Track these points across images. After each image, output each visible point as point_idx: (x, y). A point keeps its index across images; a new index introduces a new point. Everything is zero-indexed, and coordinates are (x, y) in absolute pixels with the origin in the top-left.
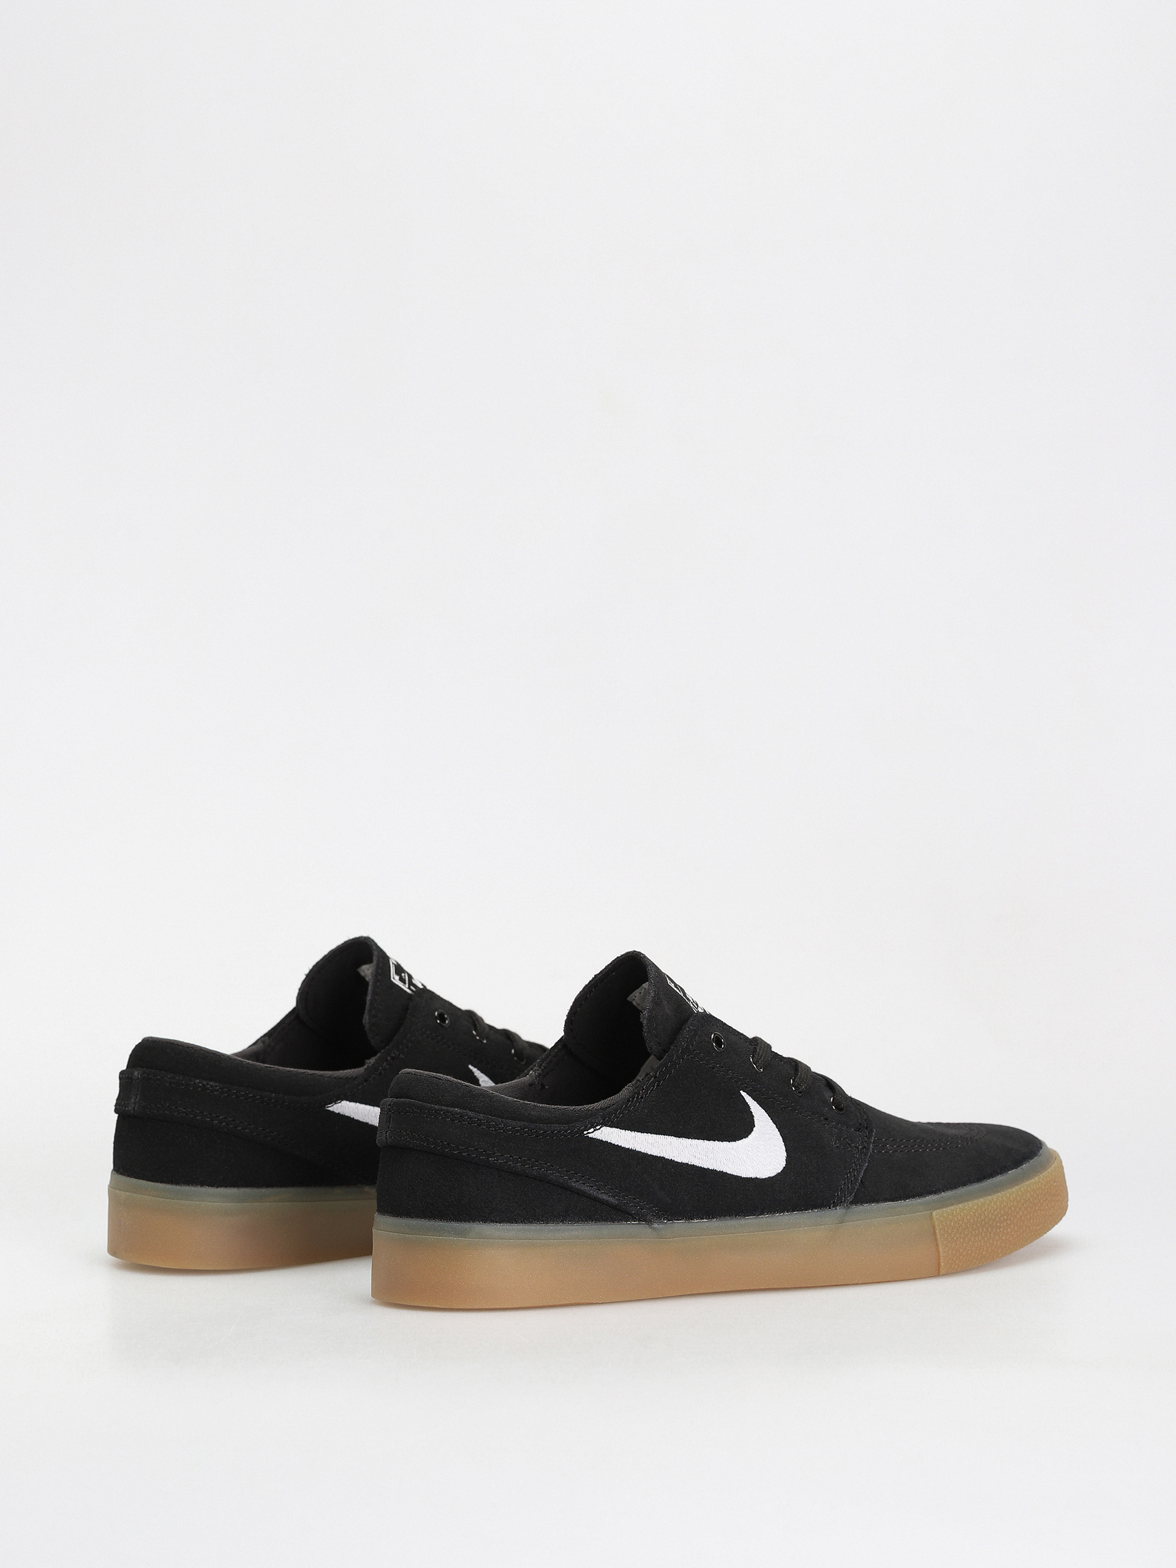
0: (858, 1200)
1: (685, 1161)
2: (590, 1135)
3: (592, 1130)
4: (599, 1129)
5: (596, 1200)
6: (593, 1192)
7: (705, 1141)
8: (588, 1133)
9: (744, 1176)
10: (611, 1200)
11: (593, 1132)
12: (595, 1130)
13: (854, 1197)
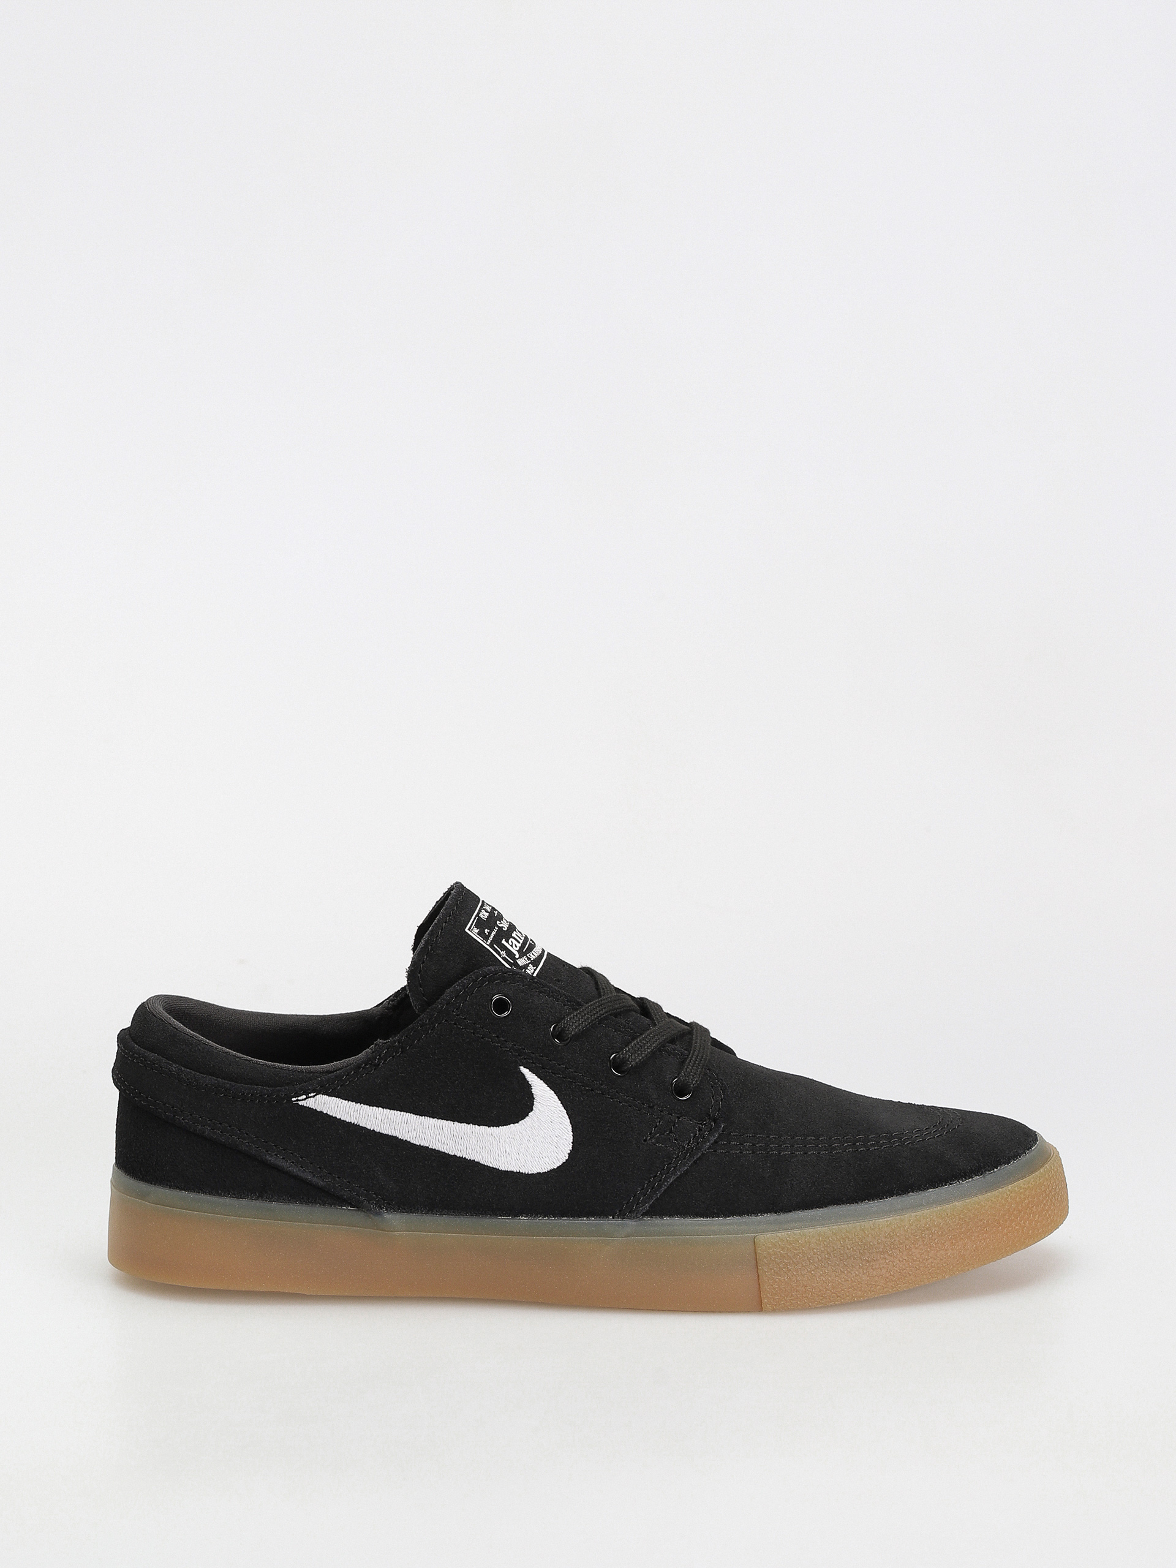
0: (659, 1210)
1: (424, 1143)
2: (300, 1103)
3: (304, 1097)
4: (314, 1096)
5: (296, 1178)
6: (295, 1170)
7: (456, 1123)
8: (298, 1100)
9: (502, 1168)
10: (315, 1180)
11: (305, 1099)
12: (307, 1098)
13: (651, 1206)
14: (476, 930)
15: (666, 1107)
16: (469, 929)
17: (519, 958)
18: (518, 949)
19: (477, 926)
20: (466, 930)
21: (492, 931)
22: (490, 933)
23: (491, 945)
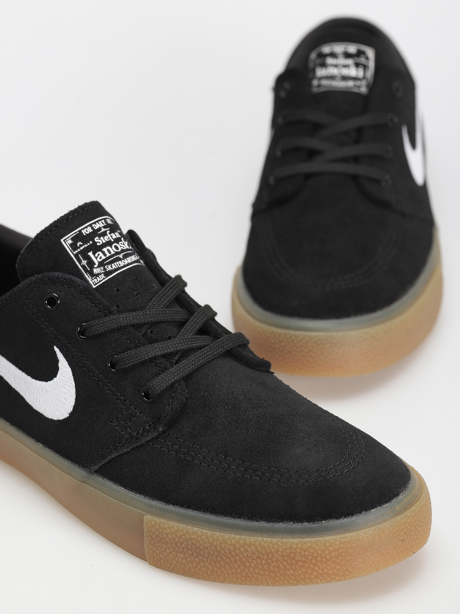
13: (99, 468)
14: (70, 242)
15: (134, 403)
16: (64, 240)
17: (97, 267)
18: (100, 260)
19: (72, 239)
20: (62, 240)
21: (84, 244)
22: (81, 246)
23: (76, 256)
